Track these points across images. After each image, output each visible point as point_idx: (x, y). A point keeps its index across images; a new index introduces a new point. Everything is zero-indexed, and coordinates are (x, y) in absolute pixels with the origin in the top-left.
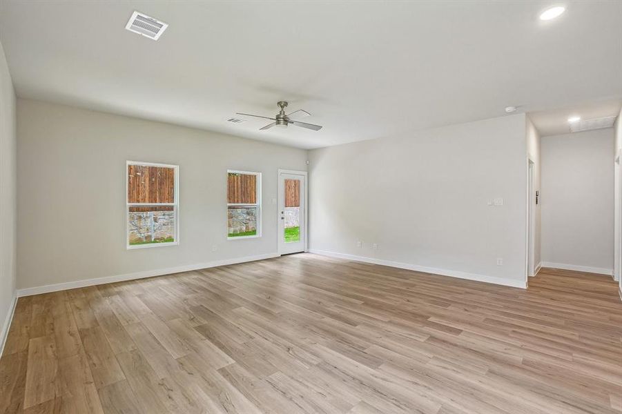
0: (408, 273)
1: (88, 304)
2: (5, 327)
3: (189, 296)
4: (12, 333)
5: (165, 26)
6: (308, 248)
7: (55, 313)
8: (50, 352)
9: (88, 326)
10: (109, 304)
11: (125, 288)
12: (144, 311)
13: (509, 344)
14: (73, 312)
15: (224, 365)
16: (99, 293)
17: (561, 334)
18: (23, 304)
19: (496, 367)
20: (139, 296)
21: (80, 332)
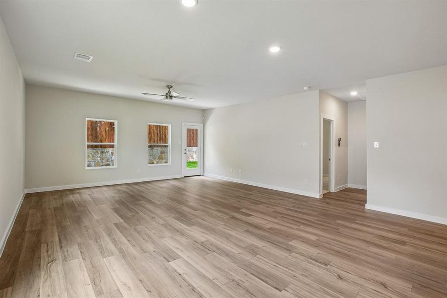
0: (255, 188)
1: (61, 197)
2: (19, 204)
3: (116, 195)
4: (22, 208)
5: (92, 57)
6: (203, 173)
7: (44, 200)
8: (39, 215)
9: (59, 206)
10: (72, 198)
11: (83, 191)
12: (89, 201)
13: (269, 221)
14: (52, 201)
15: (117, 222)
16: (68, 193)
17: (307, 219)
18: (28, 197)
19: (251, 229)
20: (89, 195)
21: (54, 208)
